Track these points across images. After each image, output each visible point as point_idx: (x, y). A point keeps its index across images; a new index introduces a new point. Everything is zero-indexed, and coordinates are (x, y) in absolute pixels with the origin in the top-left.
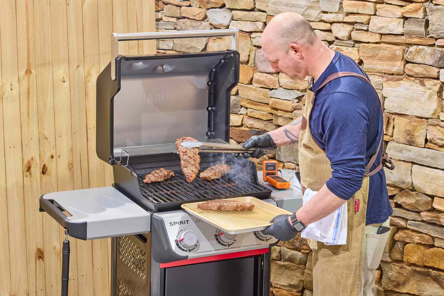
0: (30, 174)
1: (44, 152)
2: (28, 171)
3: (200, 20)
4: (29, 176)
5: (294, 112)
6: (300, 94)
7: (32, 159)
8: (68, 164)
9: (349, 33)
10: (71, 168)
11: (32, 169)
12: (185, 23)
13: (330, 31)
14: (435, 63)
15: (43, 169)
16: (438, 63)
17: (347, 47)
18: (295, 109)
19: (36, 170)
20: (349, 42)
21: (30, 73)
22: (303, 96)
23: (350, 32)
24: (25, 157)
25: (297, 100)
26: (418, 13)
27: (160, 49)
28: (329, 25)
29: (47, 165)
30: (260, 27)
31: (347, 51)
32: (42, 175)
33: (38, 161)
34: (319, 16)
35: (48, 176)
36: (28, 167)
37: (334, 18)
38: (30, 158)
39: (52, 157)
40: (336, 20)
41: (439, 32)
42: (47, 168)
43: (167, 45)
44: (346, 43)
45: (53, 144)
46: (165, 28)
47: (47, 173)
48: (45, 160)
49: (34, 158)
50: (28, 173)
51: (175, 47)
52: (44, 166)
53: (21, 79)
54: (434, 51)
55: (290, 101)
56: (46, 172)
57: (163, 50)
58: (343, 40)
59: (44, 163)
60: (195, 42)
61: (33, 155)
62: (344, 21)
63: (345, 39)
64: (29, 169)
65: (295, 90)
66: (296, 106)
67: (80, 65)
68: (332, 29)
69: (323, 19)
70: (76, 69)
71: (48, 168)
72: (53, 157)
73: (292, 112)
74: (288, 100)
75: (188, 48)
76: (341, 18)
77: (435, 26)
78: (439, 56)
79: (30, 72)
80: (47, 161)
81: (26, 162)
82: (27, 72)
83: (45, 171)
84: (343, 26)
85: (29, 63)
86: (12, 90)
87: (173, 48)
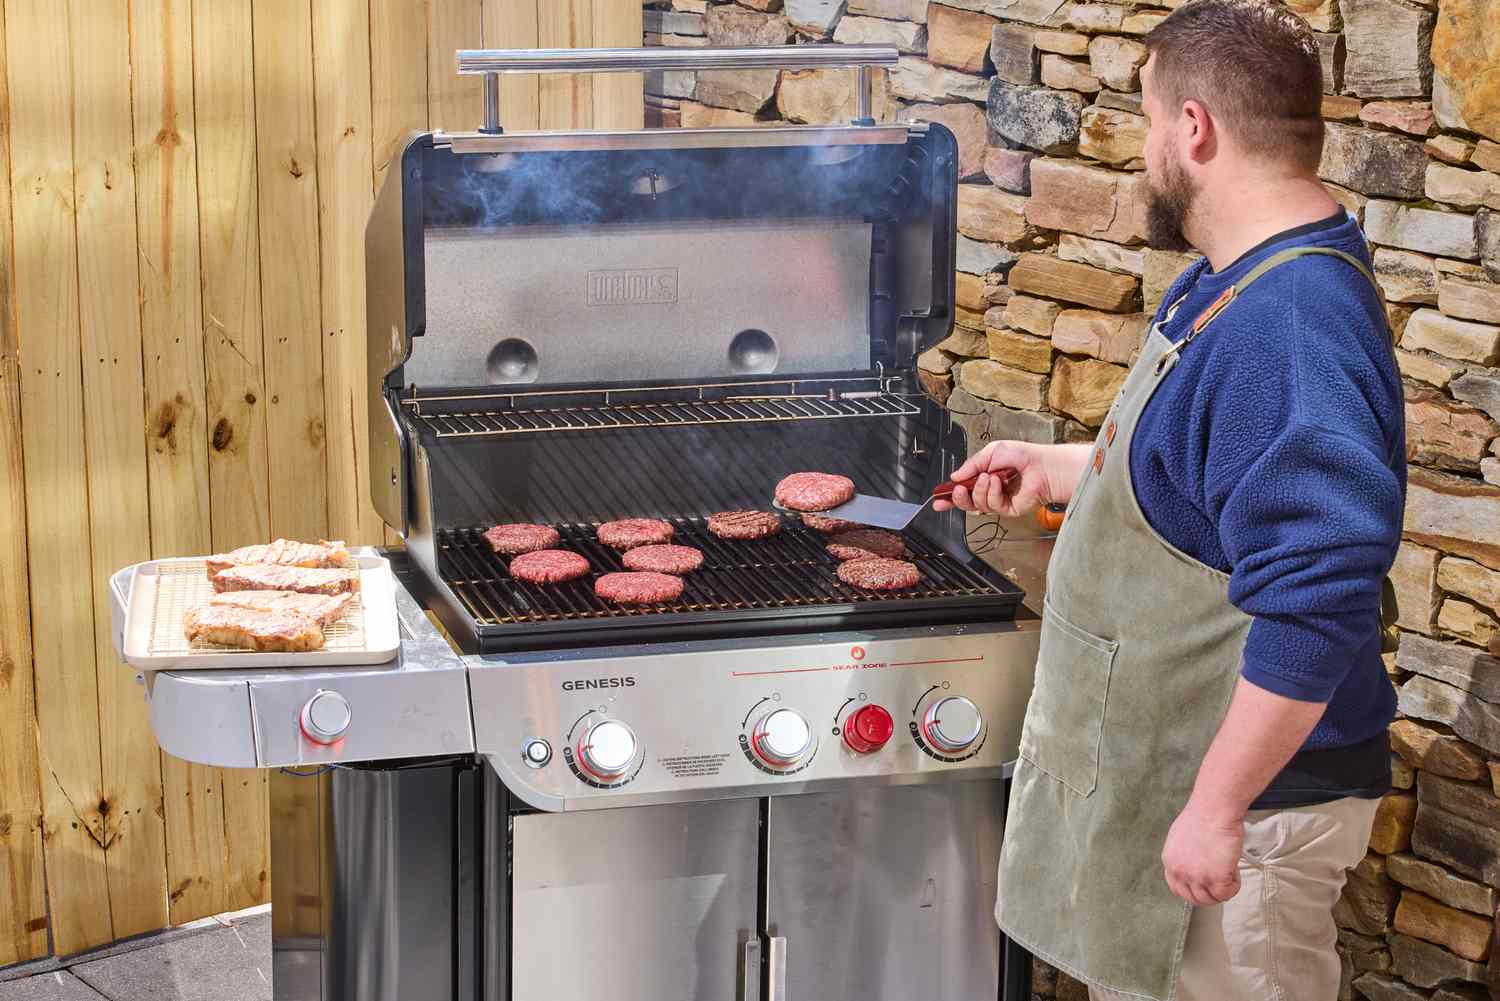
0: (172, 445)
1: (221, 381)
2: (163, 435)
3: (762, 11)
4: (166, 449)
5: (987, 312)
6: (1005, 256)
7: (179, 399)
8: (307, 425)
9: (1134, 69)
10: (318, 438)
11: (179, 432)
12: (725, 16)
13: (1084, 59)
14: (1357, 180)
15: (217, 433)
16: (1365, 179)
17: (1127, 115)
18: (993, 305)
19: (193, 437)
20: (1134, 100)
21: (174, 140)
22: (1013, 263)
23: (1136, 67)
24: (153, 392)
25: (1000, 277)
26: (1318, 15)
27: (665, 97)
28: (1085, 39)
29: (231, 421)
30: (909, 40)
31: (1127, 126)
32: (214, 452)
33: (202, 410)
34: (1061, 12)
35: (235, 455)
36: (162, 421)
37: (1098, 18)
38: (170, 397)
39: (250, 399)
40: (1101, 25)
41: (1371, 78)
42: (231, 431)
43: (682, 85)
44: (1127, 102)
45: (253, 357)
46: (678, 32)
47: (230, 445)
48: (225, 405)
49: (187, 399)
50: (164, 442)
51: (700, 91)
52: (222, 424)
53: (141, 158)
54: (1353, 142)
55: (979, 276)
56: (227, 443)
57: (671, 98)
58: (1118, 91)
59: (222, 414)
60: (750, 79)
61: (183, 388)
62: (1123, 30)
63: (1124, 87)
64: (167, 428)
65: (993, 242)
66: (995, 294)
67: (356, 127)
68: (1091, 55)
69: (1070, 20)
70: (341, 140)
71: (236, 430)
72: (255, 400)
73: (982, 312)
74: (973, 274)
75: (731, 96)
76: (1117, 19)
77: (1362, 60)
78: (1366, 157)
79: (176, 139)
80: (231, 409)
81: (156, 405)
82: (162, 137)
83: (223, 440)
84: (1121, 45)
85: (170, 111)
86: (108, 187)
87: (694, 94)
